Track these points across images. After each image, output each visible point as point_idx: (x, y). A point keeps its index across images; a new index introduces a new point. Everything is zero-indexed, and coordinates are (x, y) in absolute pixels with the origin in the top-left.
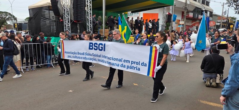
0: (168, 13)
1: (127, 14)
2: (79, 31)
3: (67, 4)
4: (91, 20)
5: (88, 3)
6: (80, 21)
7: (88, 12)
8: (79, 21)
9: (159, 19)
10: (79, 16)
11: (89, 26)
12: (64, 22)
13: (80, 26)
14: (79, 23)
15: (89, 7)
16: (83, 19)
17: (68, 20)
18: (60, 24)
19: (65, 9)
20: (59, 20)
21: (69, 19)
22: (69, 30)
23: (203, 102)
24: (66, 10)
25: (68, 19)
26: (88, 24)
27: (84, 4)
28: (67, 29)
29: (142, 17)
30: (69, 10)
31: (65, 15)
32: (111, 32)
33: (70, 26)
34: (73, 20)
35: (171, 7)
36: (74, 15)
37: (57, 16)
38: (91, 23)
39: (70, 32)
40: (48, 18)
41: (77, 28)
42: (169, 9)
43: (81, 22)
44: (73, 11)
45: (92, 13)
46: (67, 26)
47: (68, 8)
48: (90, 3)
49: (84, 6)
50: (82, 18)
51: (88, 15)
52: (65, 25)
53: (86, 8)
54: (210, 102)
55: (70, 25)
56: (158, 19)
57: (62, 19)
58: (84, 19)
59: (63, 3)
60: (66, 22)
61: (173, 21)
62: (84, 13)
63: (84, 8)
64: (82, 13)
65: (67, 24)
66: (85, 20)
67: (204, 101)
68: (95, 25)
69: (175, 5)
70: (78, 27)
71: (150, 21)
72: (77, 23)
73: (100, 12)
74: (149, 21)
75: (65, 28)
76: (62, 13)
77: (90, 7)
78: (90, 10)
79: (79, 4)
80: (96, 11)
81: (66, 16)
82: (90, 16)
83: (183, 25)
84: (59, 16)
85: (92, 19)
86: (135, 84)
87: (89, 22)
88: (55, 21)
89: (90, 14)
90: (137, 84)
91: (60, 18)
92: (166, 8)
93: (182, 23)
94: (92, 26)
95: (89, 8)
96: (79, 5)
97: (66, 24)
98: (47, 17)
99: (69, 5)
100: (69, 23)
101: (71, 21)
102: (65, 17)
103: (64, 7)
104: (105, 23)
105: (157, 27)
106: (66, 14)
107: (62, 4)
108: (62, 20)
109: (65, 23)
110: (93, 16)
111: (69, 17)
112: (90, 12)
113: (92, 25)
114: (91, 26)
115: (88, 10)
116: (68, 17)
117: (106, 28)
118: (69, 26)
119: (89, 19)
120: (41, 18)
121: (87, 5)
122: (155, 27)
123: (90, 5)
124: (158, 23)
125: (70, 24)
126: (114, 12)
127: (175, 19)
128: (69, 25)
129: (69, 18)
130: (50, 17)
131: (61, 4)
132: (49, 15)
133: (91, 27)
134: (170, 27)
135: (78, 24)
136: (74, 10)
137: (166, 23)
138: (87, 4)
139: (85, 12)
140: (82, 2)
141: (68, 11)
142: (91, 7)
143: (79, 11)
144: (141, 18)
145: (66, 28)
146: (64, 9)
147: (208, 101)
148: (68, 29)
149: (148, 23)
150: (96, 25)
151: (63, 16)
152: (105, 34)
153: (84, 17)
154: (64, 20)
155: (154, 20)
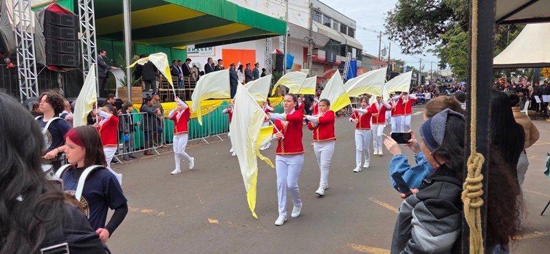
0: (275, 52)
1: (186, 50)
3: (28, 23)
5: (84, 23)
6: (65, 67)
7: (85, 46)
8: (61, 67)
10: (62, 55)
12: (19, 69)
13: (64, 80)
14: (61, 73)
15: (87, 32)
16: (72, 63)
17: (29, 65)
18: (6, 73)
19: (22, 36)
20: (5, 63)
21: (35, 62)
22: (34, 89)
23: (358, 248)
24: (23, 39)
25: (31, 61)
27: (73, 26)
28: (27, 88)
29: (221, 59)
30: (32, 40)
31: (21, 51)
32: (148, 93)
33: (37, 81)
34: (44, 62)
35: (281, 38)
36: (46, 53)
39: (37, 94)
41: (58, 84)
42: (277, 42)
43: (67, 70)
44: (43, 43)
45: (95, 46)
46: (28, 80)
47: (30, 34)
48: (91, 22)
49: (73, 30)
50: (69, 60)
51: (87, 53)
52: (23, 78)
53: (80, 35)
54: (370, 246)
55: (36, 78)
56: (256, 65)
57: (14, 60)
58: (74, 61)
59: (13, 21)
60: (25, 69)
61: (287, 68)
62: (74, 47)
63: (73, 34)
64: (69, 47)
65: (29, 76)
66: (77, 64)
67: (360, 246)
68: (105, 76)
69: (289, 35)
70: (59, 81)
71: (241, 68)
72: (57, 73)
73: (117, 44)
75: (20, 84)
76: (11, 50)
77: (91, 32)
78: (92, 39)
79: (61, 25)
80: (108, 42)
81: (24, 55)
82: (93, 55)
84: (3, 53)
86: (211, 221)
89: (92, 49)
90: (216, 219)
92: (270, 39)
93: (304, 71)
95: (89, 36)
96: (61, 28)
97: (25, 75)
99: (34, 26)
100: (33, 71)
101: (39, 66)
102: (21, 58)
103: (18, 31)
106: (23, 49)
107: (11, 23)
108: (11, 65)
109: (23, 71)
110: (99, 53)
111: (34, 56)
112: (92, 45)
115: (85, 40)
116: (30, 57)
117: (134, 85)
119: (90, 63)
121: (84, 29)
122: (249, 80)
123: (90, 28)
124: (256, 73)
125: (36, 75)
126: (154, 45)
127: (290, 63)
128: (32, 76)
129: (34, 59)
131: (9, 24)
135: (60, 75)
136: (46, 40)
137: (273, 73)
138: (83, 26)
139: (77, 44)
140: (68, 20)
141: (29, 42)
142: (94, 33)
143: (62, 42)
144: (219, 60)
145: (24, 86)
146: (18, 36)
147: (367, 244)
148: (31, 88)
150: (107, 77)
151: (16, 55)
152: (133, 99)
153: (74, 56)
154: (19, 65)
155: (247, 65)
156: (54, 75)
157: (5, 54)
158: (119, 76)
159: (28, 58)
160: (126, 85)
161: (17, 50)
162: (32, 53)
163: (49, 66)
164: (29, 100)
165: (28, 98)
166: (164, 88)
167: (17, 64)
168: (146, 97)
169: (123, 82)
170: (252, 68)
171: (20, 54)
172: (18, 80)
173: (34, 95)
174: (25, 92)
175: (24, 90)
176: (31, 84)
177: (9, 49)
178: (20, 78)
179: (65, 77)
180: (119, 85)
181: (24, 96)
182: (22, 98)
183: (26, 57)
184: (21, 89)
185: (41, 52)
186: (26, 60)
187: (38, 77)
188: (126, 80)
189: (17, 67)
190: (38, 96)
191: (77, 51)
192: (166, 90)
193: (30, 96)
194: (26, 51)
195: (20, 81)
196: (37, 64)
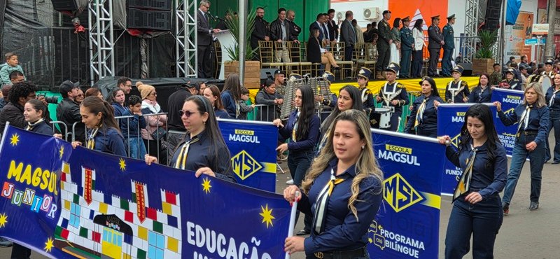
2: (145, 68)
4: (191, 27)
6: (151, 30)
8: (146, 31)
9: (451, 19)
10: (149, 12)
11: (187, 50)
12: (91, 35)
13: (149, 50)
14: (146, 39)
16: (162, 24)
17: (103, 29)
18: (74, 40)
20: (74, 26)
21: (111, 23)
22: (109, 65)
25: (107, 23)
26: (182, 40)
28: (100, 63)
31: (93, 7)
32: (268, 70)
33: (113, 52)
34: (124, 25)
36: (127, 9)
37: (65, 11)
38: (192, 38)
39: (112, 73)
40: (31, 18)
41: (141, 56)
43: (154, 35)
46: (102, 51)
50: (158, 20)
51: (182, 8)
52: (95, 48)
55: (112, 48)
58: (165, 21)
60: (99, 34)
61: (507, 23)
65: (102, 44)
66: (168, 24)
70: (143, 52)
71: (418, 24)
72: (140, 39)
74: (412, 24)
75: (92, 58)
76: (84, 3)
81: (97, 14)
82: (191, 11)
83: (545, 36)
84: (70, 11)
85: (195, 24)
87: (187, 33)
88: (56, 32)
91: (77, 21)
93: (540, 28)
94: (196, 50)
97: (98, 44)
98: (29, 14)
100: (109, 38)
101: (118, 30)
102: (94, 18)
104: (246, 35)
105: (444, 47)
106: (97, 4)
108: (81, 28)
109: (95, 37)
111: (110, 14)
113: (195, 46)
114: (191, 47)
116: (106, 16)
117: (247, 58)
118: (108, 52)
119: (186, 24)
120: (6, 19)
122: (435, 45)
124: (448, 33)
125: (112, 44)
127: (514, 13)
128: (107, 45)
129: (111, 19)
130: (35, 14)
132: (35, 9)
133: (191, 53)
134: (495, 48)
135: (144, 43)
137: (479, 32)
144: (385, 12)
145: (96, 60)
148: (104, 63)
149: (411, 32)
151: (88, 13)
152: (247, 80)
153: (165, 14)
154: (90, 28)
155: (433, 18)
156: (136, 42)
157: (74, 12)
158: (227, 42)
159: (103, 19)
160: (238, 59)
161: (90, 5)
162: (108, 10)
163: (130, 29)
164: (103, 81)
165: (101, 77)
166: (294, 60)
167: (87, 26)
168: (265, 77)
169: (232, 53)
170: (441, 24)
171: (92, 13)
172: (89, 49)
173: (108, 74)
174: (98, 69)
175: (96, 66)
176: (105, 57)
177: (78, 5)
178: (91, 48)
179: (150, 46)
180: (226, 57)
181: (96, 76)
182: (92, 78)
183: (101, 17)
184: (92, 64)
185: (120, 8)
186: (101, 22)
187: (114, 46)
188: (237, 49)
189: (88, 31)
190: (113, 75)
191: (169, 6)
192: (297, 64)
193: (103, 75)
194: (100, 7)
195: (91, 52)
196: (114, 27)
